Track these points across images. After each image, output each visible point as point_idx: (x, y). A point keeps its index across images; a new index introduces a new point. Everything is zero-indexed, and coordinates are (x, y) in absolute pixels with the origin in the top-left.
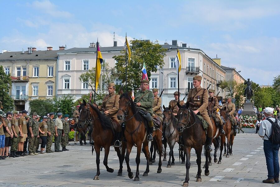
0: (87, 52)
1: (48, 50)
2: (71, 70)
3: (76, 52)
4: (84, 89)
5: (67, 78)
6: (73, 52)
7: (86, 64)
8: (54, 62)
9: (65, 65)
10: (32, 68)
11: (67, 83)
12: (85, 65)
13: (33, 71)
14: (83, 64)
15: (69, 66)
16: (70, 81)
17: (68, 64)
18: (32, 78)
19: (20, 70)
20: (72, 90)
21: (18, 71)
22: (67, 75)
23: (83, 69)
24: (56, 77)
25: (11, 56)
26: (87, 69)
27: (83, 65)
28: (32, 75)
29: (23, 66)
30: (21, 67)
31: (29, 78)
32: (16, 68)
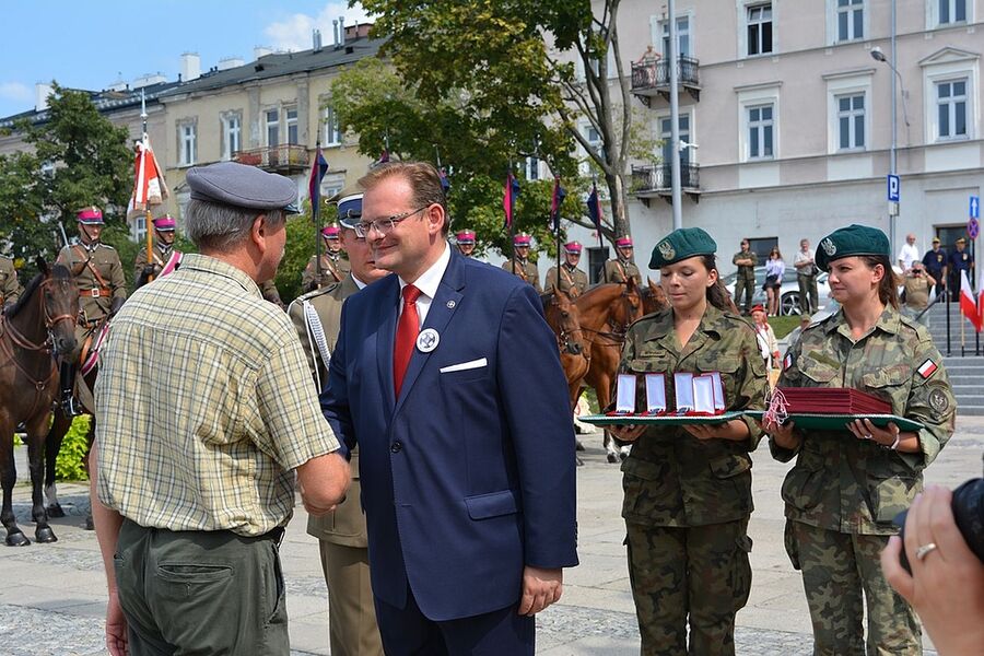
19: (277, 120)
25: (260, 68)
29: (284, 100)
30: (279, 110)
31: (308, 151)
32: (261, 113)
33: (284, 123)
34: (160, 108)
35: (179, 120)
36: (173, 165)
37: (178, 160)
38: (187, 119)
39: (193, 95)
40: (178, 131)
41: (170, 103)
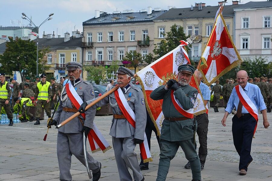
0: (269, 7)
1: (220, 5)
2: (249, 27)
3: (256, 8)
4: (265, 48)
5: (245, 37)
6: (252, 7)
7: (268, 21)
8: (230, 19)
9: (243, 22)
10: (206, 27)
11: (245, 42)
12: (266, 22)
13: (206, 30)
14: (264, 20)
15: (247, 23)
16: (249, 40)
17: (246, 22)
18: (205, 37)
19: (192, 29)
20: (251, 50)
21: (189, 31)
22: (245, 33)
23: (264, 26)
24: (233, 36)
25: (180, 14)
26: (269, 26)
27: (264, 22)
28: (206, 35)
29: (194, 24)
30: (193, 26)
31: (202, 37)
32: (187, 27)
33: (194, 30)
34: (153, 23)
35: (159, 26)
36: (156, 37)
37: (158, 36)
38: (162, 26)
39: (164, 20)
40: (158, 29)
41: (156, 22)
